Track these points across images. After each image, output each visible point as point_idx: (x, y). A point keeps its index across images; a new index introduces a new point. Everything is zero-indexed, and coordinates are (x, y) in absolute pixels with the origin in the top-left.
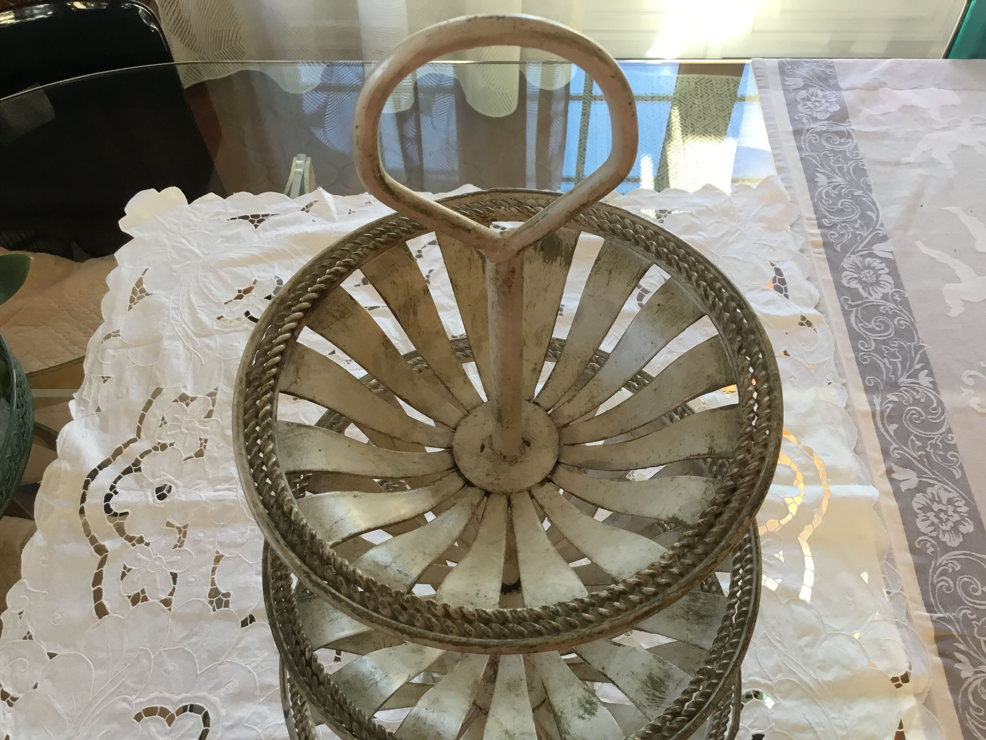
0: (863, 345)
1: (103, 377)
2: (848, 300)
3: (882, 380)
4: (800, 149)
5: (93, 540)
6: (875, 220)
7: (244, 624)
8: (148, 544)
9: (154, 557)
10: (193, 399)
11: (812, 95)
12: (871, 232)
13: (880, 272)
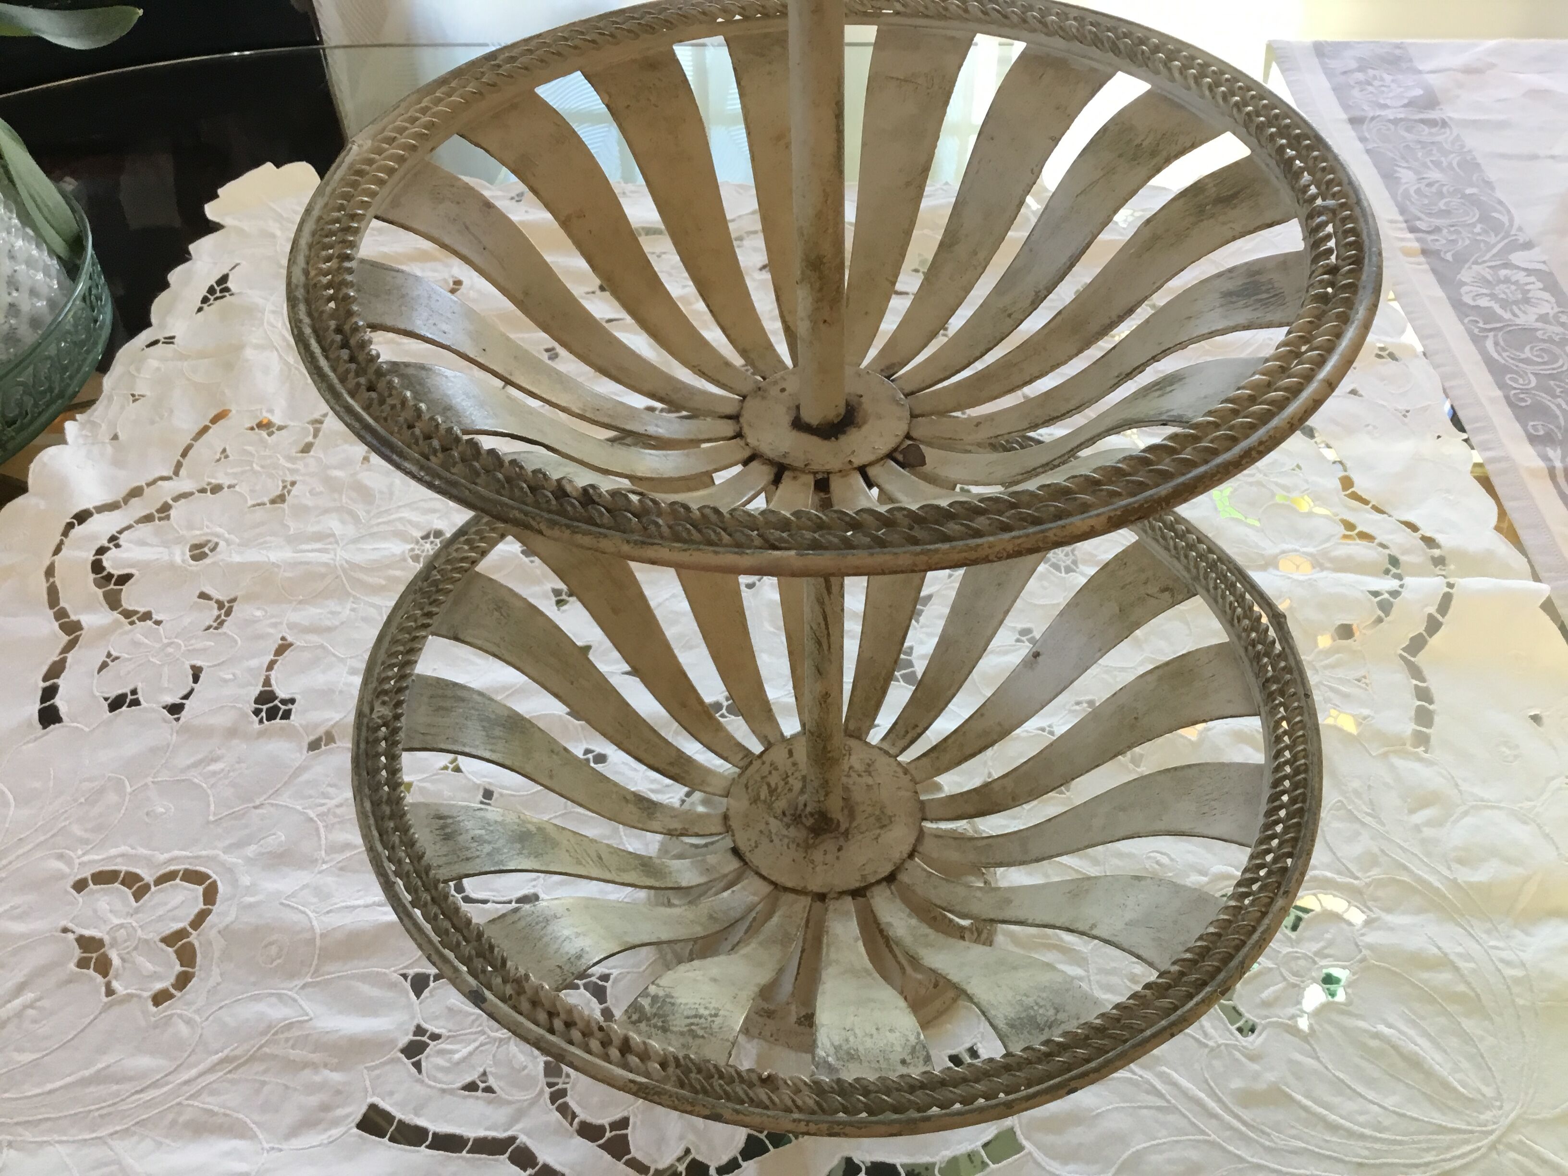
0: (1515, 380)
1: (133, 395)
2: (1477, 322)
3: (1559, 428)
4: (1363, 139)
5: (61, 615)
6: (1507, 224)
7: (314, 746)
8: (158, 623)
9: (165, 641)
10: (280, 428)
11: (1375, 77)
12: (1503, 239)
13: (1528, 287)
